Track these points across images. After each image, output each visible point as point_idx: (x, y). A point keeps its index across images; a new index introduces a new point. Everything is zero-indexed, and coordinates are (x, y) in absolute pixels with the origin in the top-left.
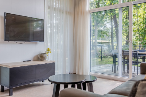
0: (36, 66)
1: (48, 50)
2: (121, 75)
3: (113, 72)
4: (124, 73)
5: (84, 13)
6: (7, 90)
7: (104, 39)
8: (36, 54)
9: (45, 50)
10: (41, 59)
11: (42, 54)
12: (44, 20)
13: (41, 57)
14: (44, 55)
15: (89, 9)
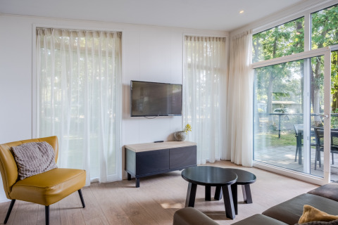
0: (169, 150)
1: (188, 127)
2: (308, 172)
3: (297, 162)
4: (318, 166)
5: (243, 69)
6: (134, 179)
7: (290, 100)
8: (172, 132)
9: (184, 127)
10: (177, 139)
11: (179, 132)
12: (182, 86)
13: (177, 137)
14: (182, 134)
15: (251, 63)
